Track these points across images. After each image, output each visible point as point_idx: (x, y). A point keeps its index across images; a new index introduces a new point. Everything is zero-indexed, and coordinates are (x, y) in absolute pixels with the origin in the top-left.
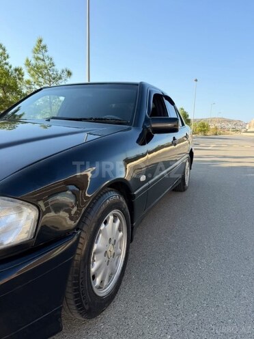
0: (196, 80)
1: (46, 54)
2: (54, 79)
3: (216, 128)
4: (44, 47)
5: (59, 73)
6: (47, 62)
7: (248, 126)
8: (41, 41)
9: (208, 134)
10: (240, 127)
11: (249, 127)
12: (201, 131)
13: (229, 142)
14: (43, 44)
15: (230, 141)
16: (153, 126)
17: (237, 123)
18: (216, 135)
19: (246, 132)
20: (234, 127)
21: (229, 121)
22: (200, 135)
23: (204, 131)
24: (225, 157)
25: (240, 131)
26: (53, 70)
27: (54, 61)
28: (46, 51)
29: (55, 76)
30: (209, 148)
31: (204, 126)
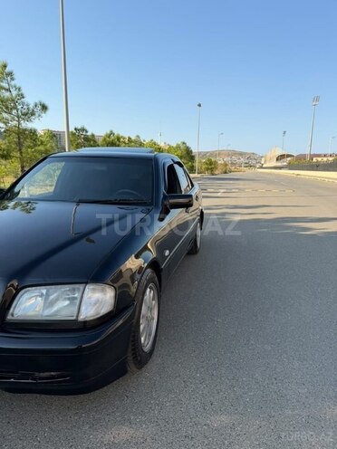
0: (200, 105)
1: (13, 83)
2: (25, 114)
3: (226, 165)
4: (10, 74)
5: (31, 107)
6: (14, 93)
7: (263, 159)
8: (5, 66)
9: (217, 172)
10: (254, 162)
11: (265, 161)
12: (208, 169)
13: (241, 184)
14: (7, 70)
15: (241, 182)
16: (171, 201)
17: (251, 156)
18: (226, 173)
19: (261, 167)
20: (247, 161)
21: (241, 154)
22: (207, 175)
23: (212, 169)
24: (236, 207)
25: (254, 167)
26: (23, 104)
27: (23, 91)
28: (12, 79)
29: (25, 111)
30: (219, 195)
31: (211, 163)
